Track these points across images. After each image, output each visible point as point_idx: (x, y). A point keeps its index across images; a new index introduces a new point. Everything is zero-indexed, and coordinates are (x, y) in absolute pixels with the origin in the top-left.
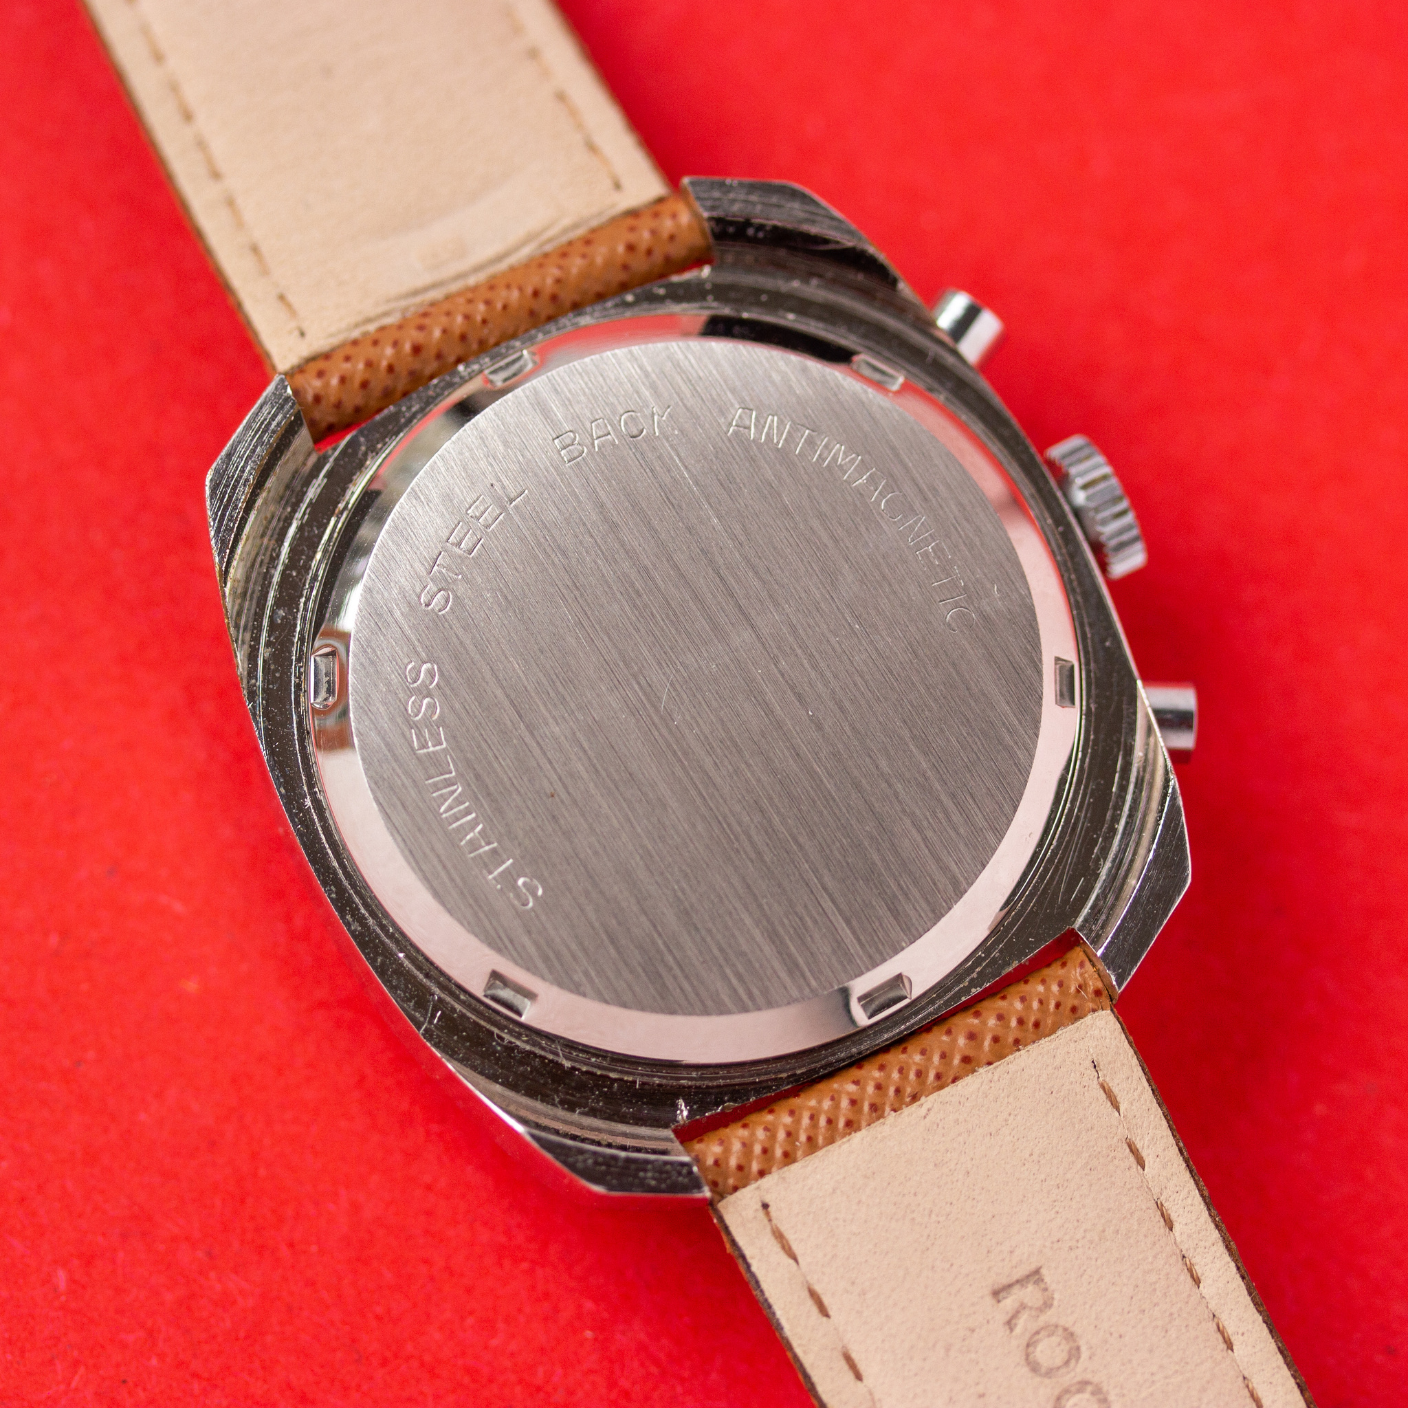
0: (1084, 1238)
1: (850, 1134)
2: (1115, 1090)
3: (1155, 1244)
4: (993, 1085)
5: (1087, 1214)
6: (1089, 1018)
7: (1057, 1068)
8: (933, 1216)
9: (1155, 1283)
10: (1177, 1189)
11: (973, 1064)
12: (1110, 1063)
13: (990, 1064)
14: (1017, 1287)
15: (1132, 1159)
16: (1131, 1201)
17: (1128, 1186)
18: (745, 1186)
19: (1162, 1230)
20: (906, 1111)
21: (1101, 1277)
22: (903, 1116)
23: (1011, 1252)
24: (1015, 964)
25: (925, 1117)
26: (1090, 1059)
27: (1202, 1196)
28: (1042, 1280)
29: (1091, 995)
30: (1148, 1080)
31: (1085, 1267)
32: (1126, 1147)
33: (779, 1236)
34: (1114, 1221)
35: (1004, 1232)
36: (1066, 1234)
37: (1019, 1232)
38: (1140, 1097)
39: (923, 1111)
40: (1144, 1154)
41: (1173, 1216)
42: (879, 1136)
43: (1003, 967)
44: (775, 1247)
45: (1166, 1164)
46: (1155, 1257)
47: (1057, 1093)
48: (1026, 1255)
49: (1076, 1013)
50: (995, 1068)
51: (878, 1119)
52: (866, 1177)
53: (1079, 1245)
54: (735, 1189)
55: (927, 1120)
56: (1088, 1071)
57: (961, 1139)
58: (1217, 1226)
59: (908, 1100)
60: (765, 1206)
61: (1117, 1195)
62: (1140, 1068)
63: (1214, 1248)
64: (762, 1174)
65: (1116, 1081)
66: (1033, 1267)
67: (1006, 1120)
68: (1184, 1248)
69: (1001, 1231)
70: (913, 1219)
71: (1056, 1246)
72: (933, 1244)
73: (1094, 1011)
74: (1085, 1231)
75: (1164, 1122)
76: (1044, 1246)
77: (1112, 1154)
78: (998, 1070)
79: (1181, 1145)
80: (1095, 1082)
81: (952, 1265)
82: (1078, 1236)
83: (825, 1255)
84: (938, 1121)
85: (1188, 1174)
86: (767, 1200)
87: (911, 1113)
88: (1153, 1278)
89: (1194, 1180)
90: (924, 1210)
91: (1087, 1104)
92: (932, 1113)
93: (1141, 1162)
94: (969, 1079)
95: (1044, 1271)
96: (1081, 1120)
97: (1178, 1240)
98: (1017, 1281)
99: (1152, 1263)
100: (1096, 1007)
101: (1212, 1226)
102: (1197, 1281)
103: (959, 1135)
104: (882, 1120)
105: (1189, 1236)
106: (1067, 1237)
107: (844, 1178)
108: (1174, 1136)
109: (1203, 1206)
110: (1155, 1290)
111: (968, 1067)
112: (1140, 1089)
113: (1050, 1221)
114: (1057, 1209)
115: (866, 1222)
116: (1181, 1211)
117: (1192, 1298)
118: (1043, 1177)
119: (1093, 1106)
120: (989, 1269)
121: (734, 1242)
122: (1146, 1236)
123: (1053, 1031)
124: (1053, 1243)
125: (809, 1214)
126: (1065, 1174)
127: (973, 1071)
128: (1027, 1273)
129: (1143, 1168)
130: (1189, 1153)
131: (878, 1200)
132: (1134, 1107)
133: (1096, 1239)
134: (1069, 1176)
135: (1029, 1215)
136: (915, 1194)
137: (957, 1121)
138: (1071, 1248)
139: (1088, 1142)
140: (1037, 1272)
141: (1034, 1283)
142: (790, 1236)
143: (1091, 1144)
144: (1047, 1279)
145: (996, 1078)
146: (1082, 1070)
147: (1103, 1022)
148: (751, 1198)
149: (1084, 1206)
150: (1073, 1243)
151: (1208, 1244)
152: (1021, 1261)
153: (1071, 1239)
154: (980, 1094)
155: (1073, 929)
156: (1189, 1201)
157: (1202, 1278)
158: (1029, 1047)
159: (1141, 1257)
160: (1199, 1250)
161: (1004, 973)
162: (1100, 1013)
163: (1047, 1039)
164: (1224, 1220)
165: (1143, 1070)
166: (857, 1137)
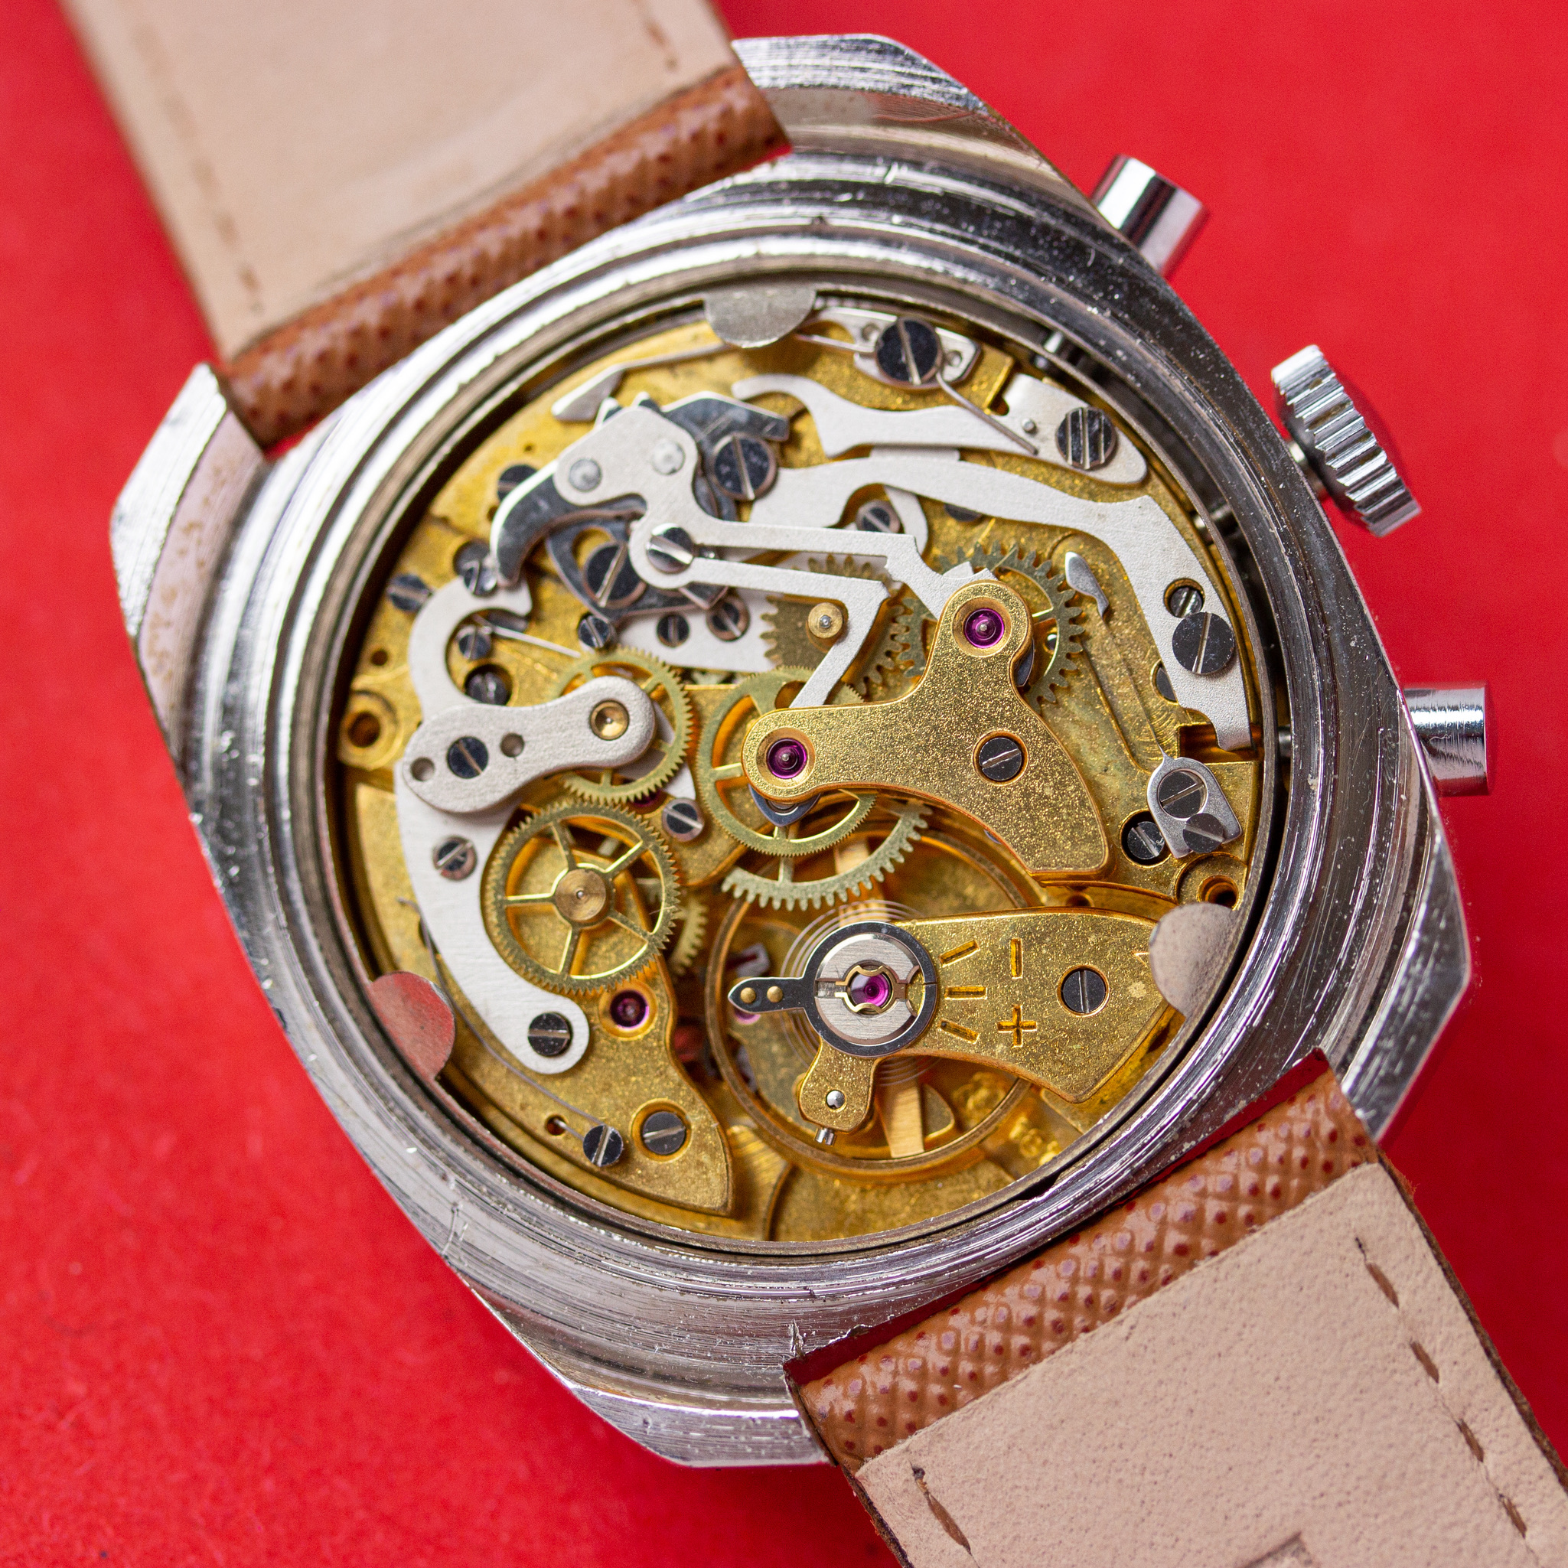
0: (1357, 1488)
1: (1027, 1366)
2: (1391, 1276)
3: (1457, 1484)
4: (1218, 1285)
5: (1359, 1455)
6: (1347, 1179)
7: (1308, 1253)
8: (1147, 1474)
9: (1459, 1541)
10: (1486, 1405)
11: (1191, 1255)
12: (1381, 1239)
13: (1214, 1253)
14: (1270, 1561)
15: (1420, 1369)
16: (1421, 1430)
17: (1416, 1409)
18: (890, 1446)
19: (1468, 1464)
20: (1102, 1329)
21: (1384, 1541)
22: (1096, 1338)
23: (1258, 1516)
24: (1242, 1104)
25: (1127, 1338)
26: (1352, 1236)
27: (1521, 1412)
28: (1304, 1550)
29: (1350, 1144)
30: (1437, 1257)
31: (1360, 1529)
32: (1410, 1352)
33: (939, 1512)
34: (1398, 1462)
35: (1246, 1489)
36: (1331, 1485)
37: (1266, 1488)
38: (1426, 1281)
39: (1124, 1330)
40: (1436, 1360)
41: (1483, 1441)
42: (1066, 1370)
43: (1225, 1110)
44: (936, 1527)
45: (1468, 1372)
46: (1459, 1505)
47: (1309, 1288)
48: (1278, 1519)
49: (1331, 1171)
50: (1220, 1262)
51: (1065, 1341)
52: (1051, 1427)
53: (1351, 1498)
54: (878, 1450)
55: (1130, 1341)
56: (1351, 1254)
57: (1178, 1365)
58: (1544, 1452)
59: (1103, 1312)
60: (918, 1472)
61: (1401, 1423)
62: (1424, 1241)
63: (1541, 1483)
64: (912, 1428)
65: (1391, 1264)
66: (1289, 1534)
67: (1240, 1334)
68: (1501, 1484)
69: (1242, 1488)
70: (1120, 1481)
71: (1318, 1502)
72: (1150, 1513)
73: (1355, 1165)
74: (1359, 1479)
75: (1462, 1316)
76: (1303, 1504)
77: (1392, 1366)
78: (1225, 1264)
79: (1488, 1343)
80: (1362, 1263)
81: (1177, 1540)
82: (1349, 1487)
83: (1004, 1537)
84: (1145, 1342)
85: (1498, 1384)
86: (922, 1462)
87: (1107, 1333)
88: (1456, 1534)
89: (1509, 1392)
90: (1134, 1467)
91: (1351, 1299)
92: (1136, 1332)
93: (1432, 1372)
94: (1184, 1279)
95: (1305, 1538)
96: (1344, 1324)
97: (1492, 1475)
98: (1269, 1555)
99: (1454, 1513)
100: (1358, 1159)
101: (1537, 1452)
102: (1520, 1526)
103: (1176, 1359)
104: (1068, 1346)
105: (1507, 1469)
106: (1333, 1489)
107: (1023, 1431)
108: (1477, 1332)
109: (1523, 1428)
110: (1460, 1550)
111: (1185, 1260)
112: (1425, 1270)
113: (1309, 1468)
114: (1316, 1451)
115: (1056, 1488)
116: (1493, 1435)
117: (1515, 1555)
118: (1295, 1409)
119: (1361, 1301)
120: (1229, 1541)
121: (882, 1523)
122: (1444, 1476)
123: (1300, 1200)
124: (1314, 1498)
125: (978, 1481)
126: (1325, 1401)
127: (1192, 1266)
128: (1281, 1542)
129: (1437, 1380)
130: (1501, 1354)
131: (1070, 1459)
132: (1418, 1298)
133: (1374, 1489)
134: (1331, 1405)
135: (1279, 1463)
136: (1121, 1446)
137: (1171, 1341)
138: (1340, 1504)
139: (1356, 1353)
140: (1296, 1538)
141: (1293, 1554)
142: (954, 1513)
143: (1360, 1356)
144: (1310, 1548)
145: (1222, 1275)
146: (1342, 1252)
147: (1368, 1182)
148: (899, 1464)
149: (1354, 1443)
150: (1342, 1497)
151: (1533, 1478)
152: (1272, 1527)
153: (1340, 1491)
154: (1202, 1300)
155: (1320, 1052)
156: (1503, 1421)
157: (1528, 1524)
158: (1267, 1227)
159: (1438, 1506)
160: (1521, 1487)
161: (1227, 1117)
162: (1365, 1168)
163: (1291, 1213)
164: (1554, 1443)
165: (1429, 1242)
166: (1037, 1370)
